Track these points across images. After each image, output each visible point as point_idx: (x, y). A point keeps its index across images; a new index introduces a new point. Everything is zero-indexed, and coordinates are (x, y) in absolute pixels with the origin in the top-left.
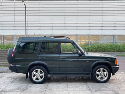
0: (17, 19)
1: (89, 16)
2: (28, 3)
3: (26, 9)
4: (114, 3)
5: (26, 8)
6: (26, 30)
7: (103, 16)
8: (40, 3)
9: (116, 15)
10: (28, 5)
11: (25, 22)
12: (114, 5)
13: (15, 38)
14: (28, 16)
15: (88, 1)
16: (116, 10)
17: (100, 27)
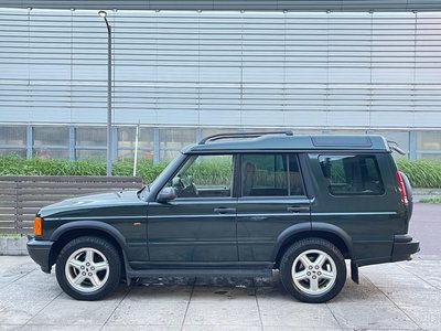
0: (81, 72)
1: (325, 65)
2: (117, 19)
3: (110, 38)
4: (413, 21)
5: (112, 35)
6: (110, 108)
7: (373, 65)
8: (159, 20)
9: (417, 60)
10: (117, 25)
11: (106, 84)
12: (413, 27)
13: (72, 135)
14: (117, 62)
15: (323, 14)
16: (418, 43)
17: (364, 103)
